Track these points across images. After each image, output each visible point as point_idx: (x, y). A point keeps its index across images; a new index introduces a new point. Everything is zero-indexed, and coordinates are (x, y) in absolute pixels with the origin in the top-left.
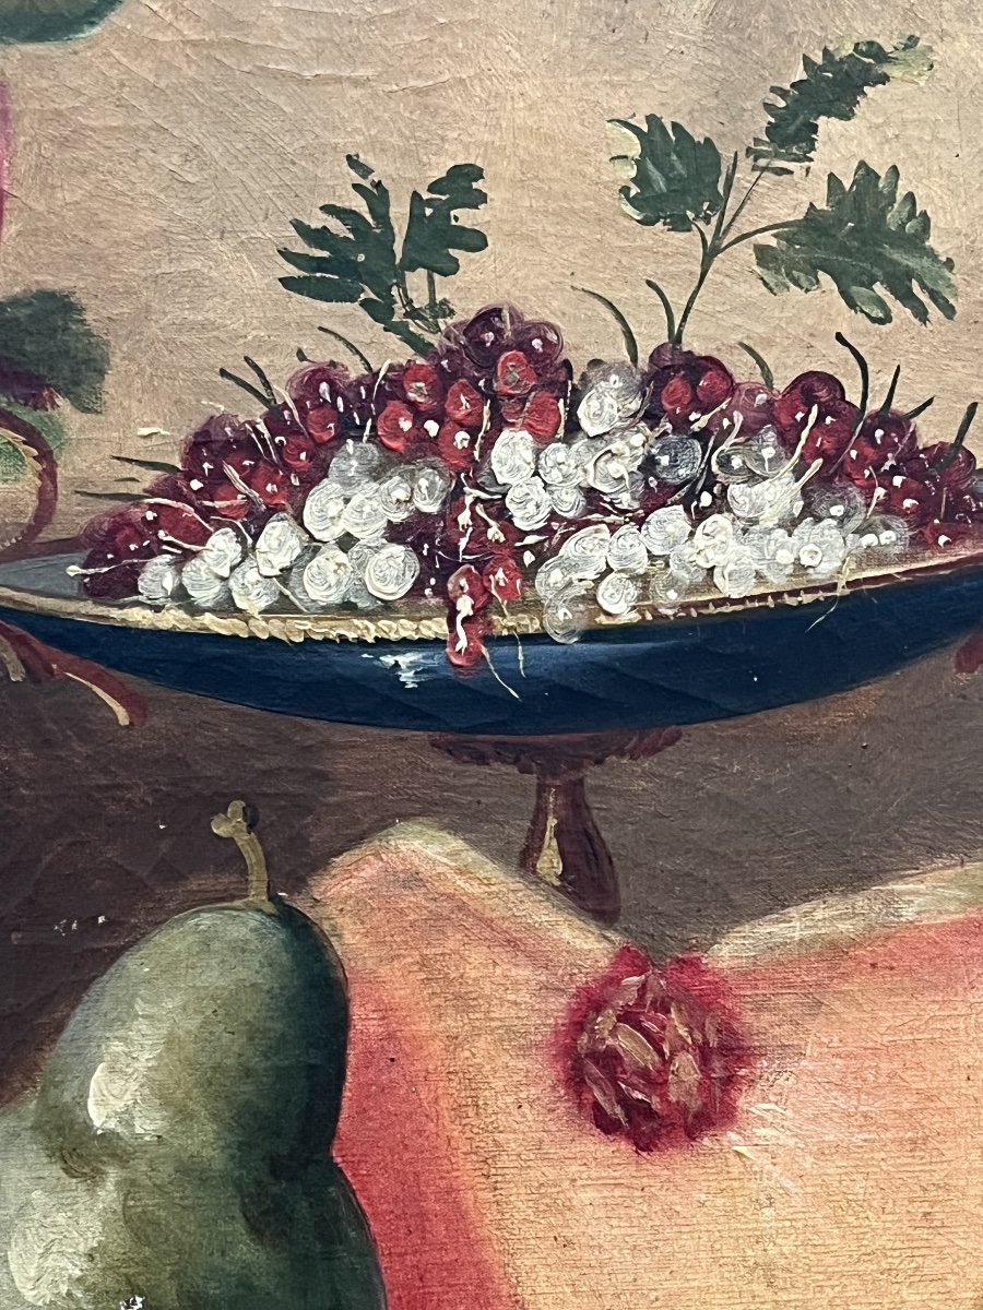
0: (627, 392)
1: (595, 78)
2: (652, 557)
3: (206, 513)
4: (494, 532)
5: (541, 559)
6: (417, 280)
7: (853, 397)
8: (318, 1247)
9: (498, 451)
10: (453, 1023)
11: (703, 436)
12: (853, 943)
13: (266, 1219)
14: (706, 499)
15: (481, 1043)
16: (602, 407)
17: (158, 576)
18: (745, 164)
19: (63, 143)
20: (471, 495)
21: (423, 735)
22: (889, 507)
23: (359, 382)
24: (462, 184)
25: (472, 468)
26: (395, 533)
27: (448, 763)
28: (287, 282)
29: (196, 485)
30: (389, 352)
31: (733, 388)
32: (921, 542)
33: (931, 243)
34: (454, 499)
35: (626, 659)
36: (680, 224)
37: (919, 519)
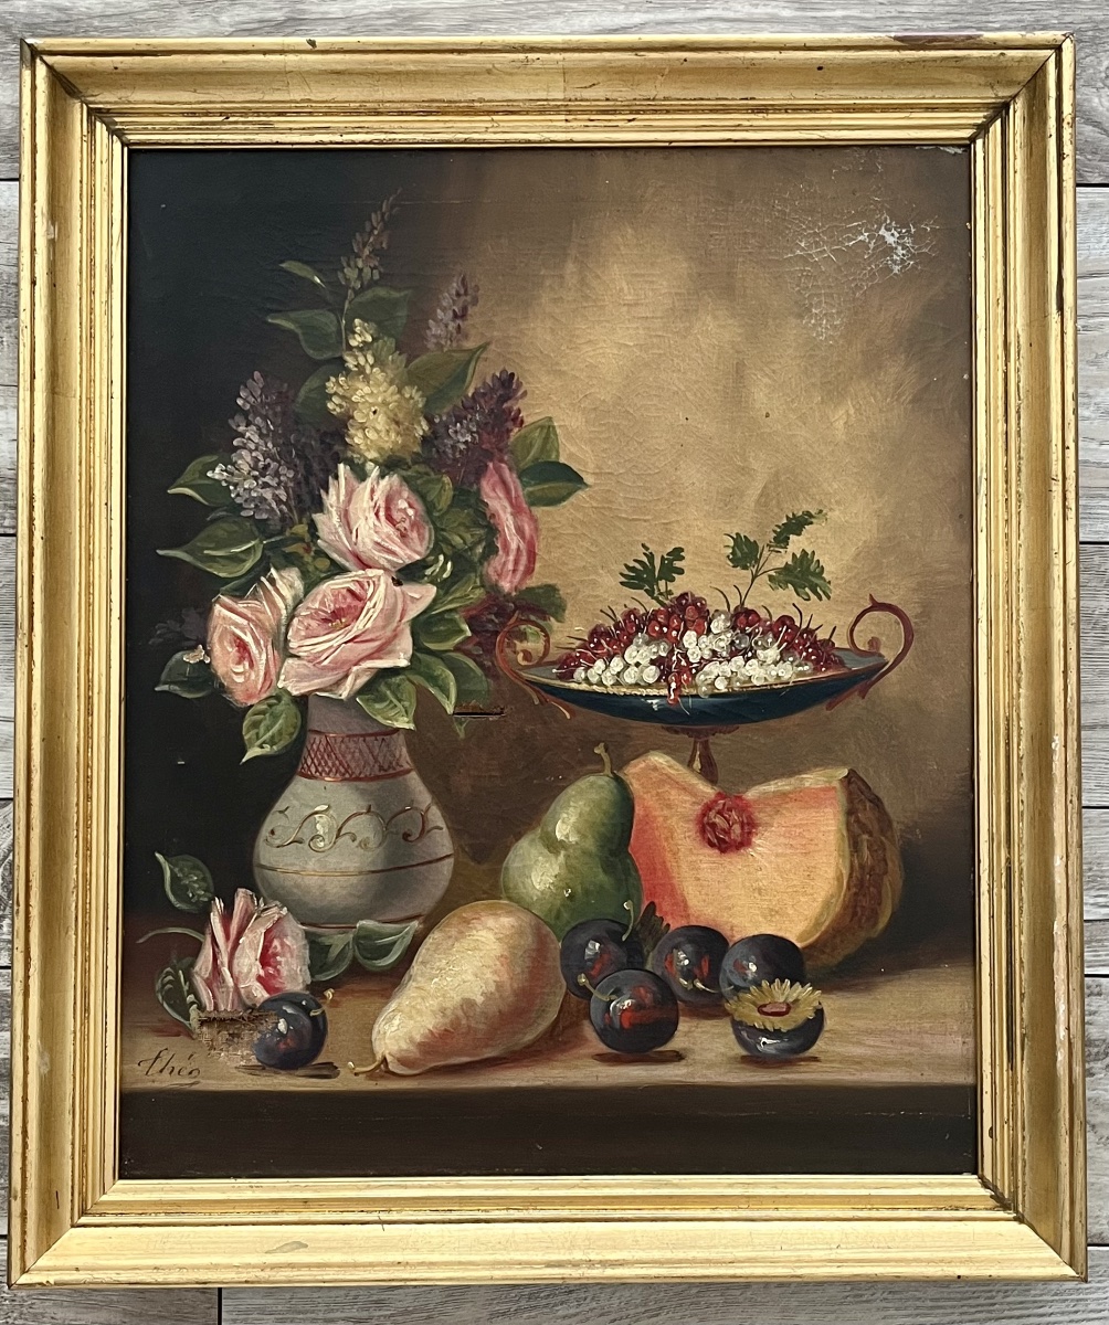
0: (725, 621)
1: (720, 521)
2: (732, 672)
3: (595, 654)
4: (683, 663)
5: (697, 672)
6: (662, 583)
7: (798, 624)
8: (624, 877)
9: (685, 638)
10: (666, 812)
11: (749, 635)
12: (790, 793)
13: (608, 868)
14: (750, 654)
15: (674, 819)
16: (718, 625)
17: (580, 673)
18: (766, 549)
19: (554, 538)
20: (677, 651)
21: (660, 725)
22: (807, 658)
23: (643, 614)
24: (677, 553)
25: (678, 642)
26: (652, 662)
27: (667, 733)
28: (622, 583)
29: (592, 645)
30: (653, 606)
31: (760, 619)
32: (816, 670)
33: (824, 575)
34: (671, 652)
35: (723, 703)
36: (745, 568)
37: (817, 662)
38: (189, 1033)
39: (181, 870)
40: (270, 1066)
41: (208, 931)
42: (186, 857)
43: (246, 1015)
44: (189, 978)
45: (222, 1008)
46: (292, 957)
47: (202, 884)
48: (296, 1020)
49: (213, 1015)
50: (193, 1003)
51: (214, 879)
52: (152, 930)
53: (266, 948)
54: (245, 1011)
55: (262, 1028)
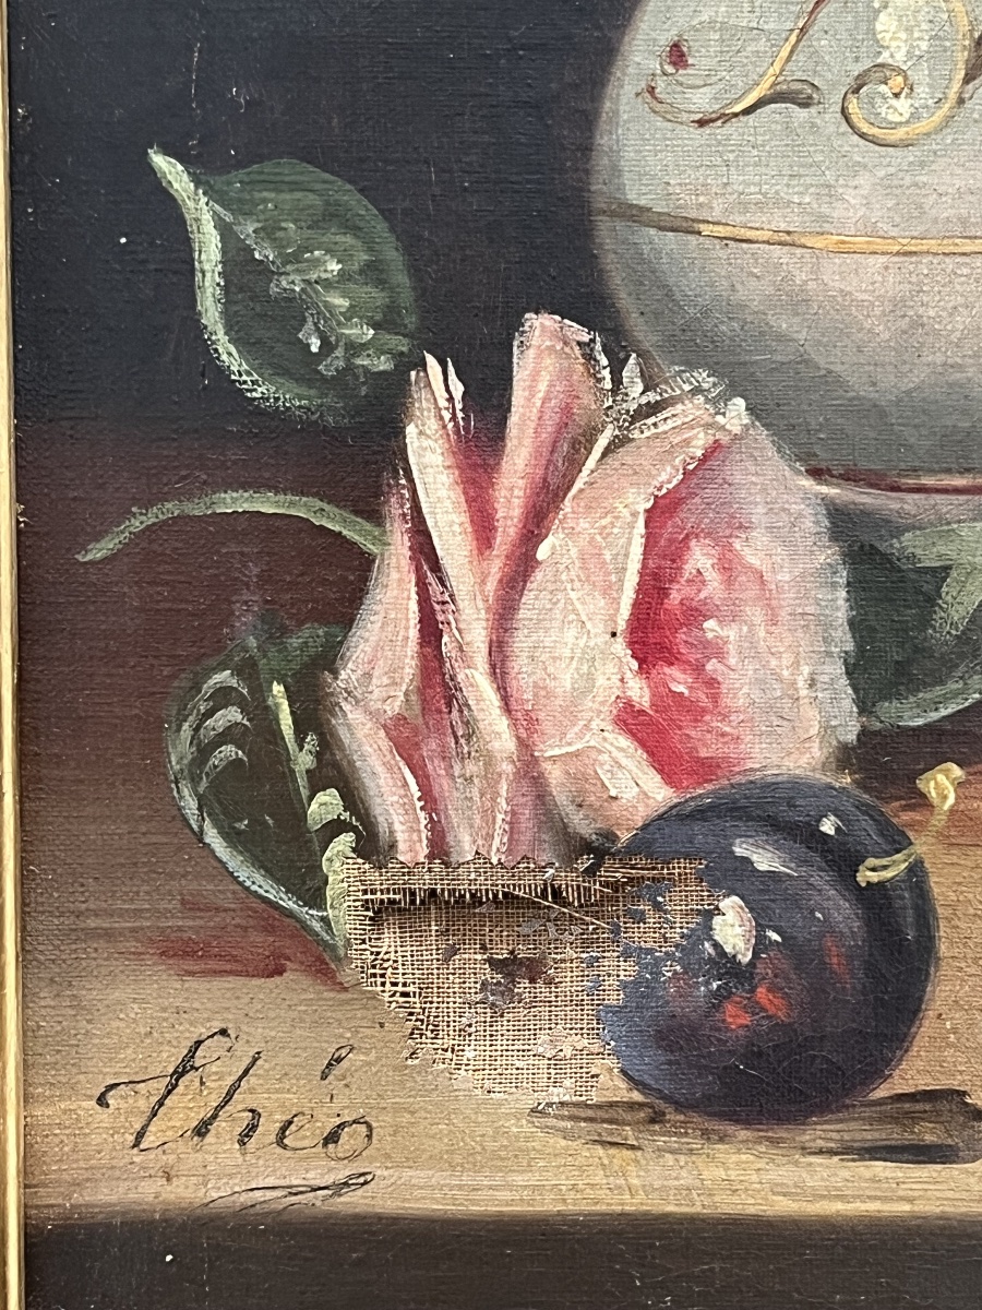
38: (322, 961)
39: (269, 232)
40: (680, 1106)
41: (395, 508)
42: (289, 169)
43: (568, 881)
44: (314, 715)
45: (465, 845)
46: (773, 621)
47: (374, 296)
48: (795, 902)
49: (423, 882)
50: (335, 828)
51: (415, 270)
52: (147, 505)
53: (654, 586)
54: (569, 860)
55: (643, 935)
